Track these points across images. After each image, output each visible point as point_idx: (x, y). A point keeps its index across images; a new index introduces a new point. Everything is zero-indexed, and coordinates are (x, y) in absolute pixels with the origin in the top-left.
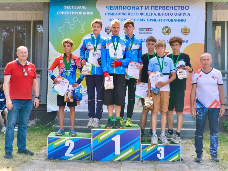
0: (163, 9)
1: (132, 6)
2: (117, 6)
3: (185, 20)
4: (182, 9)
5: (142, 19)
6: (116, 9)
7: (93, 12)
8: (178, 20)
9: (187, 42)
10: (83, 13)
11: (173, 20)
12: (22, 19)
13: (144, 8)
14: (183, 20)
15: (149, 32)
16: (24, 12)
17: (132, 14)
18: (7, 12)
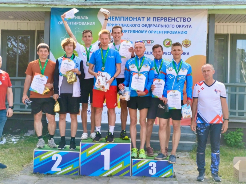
0: (165, 21)
1: (134, 17)
2: (119, 17)
3: (186, 32)
4: (184, 21)
5: (144, 31)
6: (117, 20)
7: (94, 23)
8: (179, 32)
9: (187, 54)
10: (84, 23)
11: (175, 32)
12: (26, 29)
13: (145, 19)
14: (184, 32)
15: (150, 44)
16: (28, 21)
17: (134, 25)
18: (11, 21)
